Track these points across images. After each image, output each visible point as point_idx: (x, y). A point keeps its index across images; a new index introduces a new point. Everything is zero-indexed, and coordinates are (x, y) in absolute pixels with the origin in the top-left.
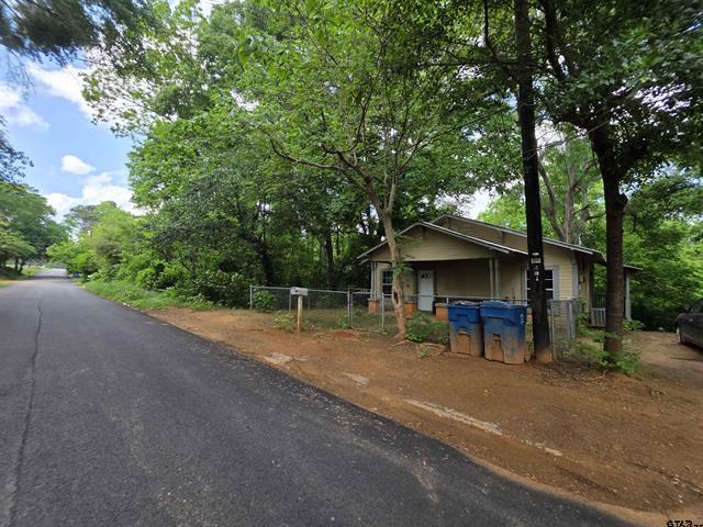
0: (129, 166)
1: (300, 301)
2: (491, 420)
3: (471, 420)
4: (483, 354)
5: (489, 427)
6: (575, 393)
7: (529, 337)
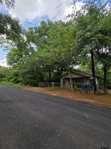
0: (6, 57)
1: (53, 85)
2: (93, 100)
3: (90, 101)
4: (87, 93)
5: (93, 101)
6: (102, 97)
7: (94, 90)
